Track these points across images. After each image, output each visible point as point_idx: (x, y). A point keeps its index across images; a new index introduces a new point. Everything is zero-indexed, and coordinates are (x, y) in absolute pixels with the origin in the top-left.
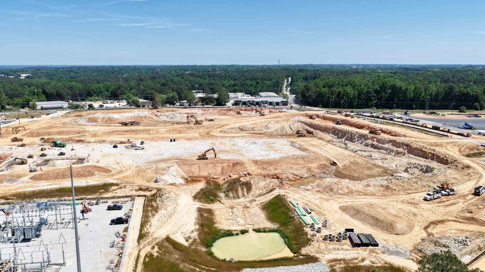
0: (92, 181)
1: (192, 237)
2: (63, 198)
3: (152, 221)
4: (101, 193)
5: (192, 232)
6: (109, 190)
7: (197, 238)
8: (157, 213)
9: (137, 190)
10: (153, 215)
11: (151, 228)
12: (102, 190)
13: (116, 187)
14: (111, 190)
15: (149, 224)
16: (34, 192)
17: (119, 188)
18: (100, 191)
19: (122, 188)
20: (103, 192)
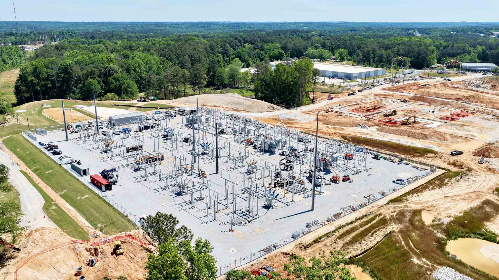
0: (418, 144)
1: (441, 221)
2: (381, 150)
3: (424, 194)
4: (414, 156)
5: (450, 216)
6: (424, 156)
7: (446, 223)
8: (439, 188)
9: (449, 164)
10: (433, 189)
11: (417, 198)
12: (418, 154)
13: (433, 155)
14: (425, 156)
15: (419, 194)
16: (366, 139)
17: (434, 157)
18: (415, 154)
19: (437, 157)
20: (417, 156)
